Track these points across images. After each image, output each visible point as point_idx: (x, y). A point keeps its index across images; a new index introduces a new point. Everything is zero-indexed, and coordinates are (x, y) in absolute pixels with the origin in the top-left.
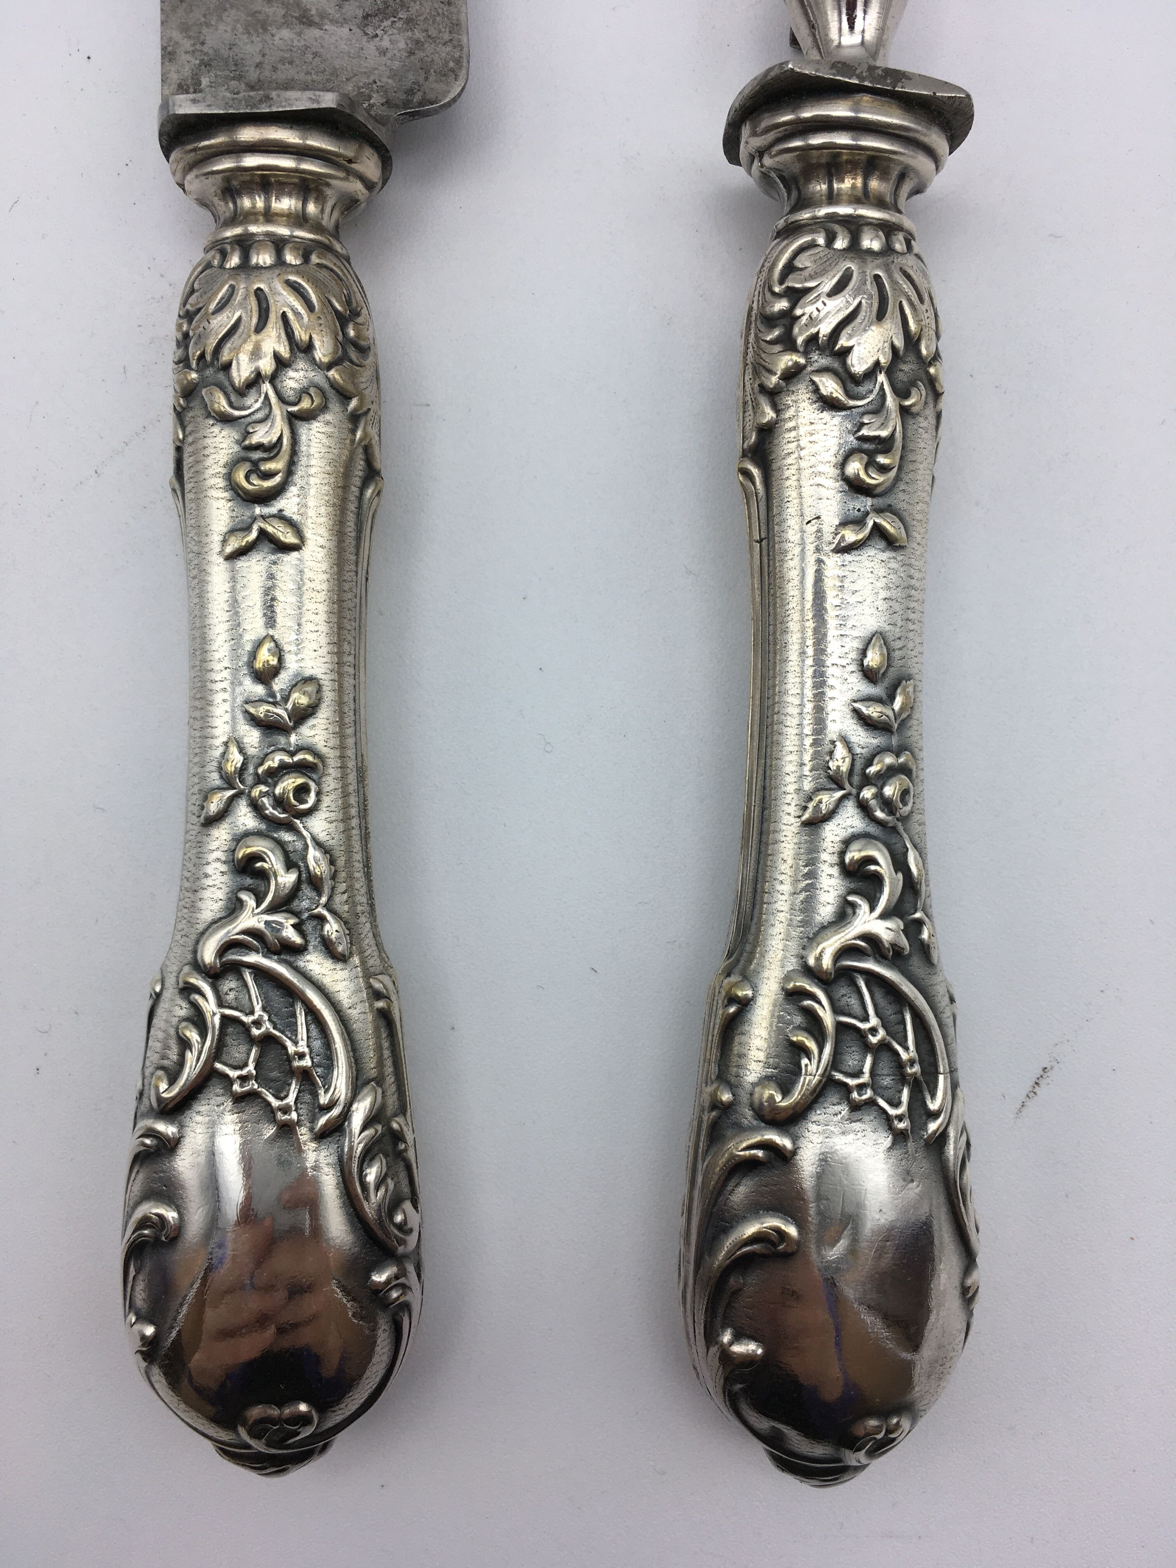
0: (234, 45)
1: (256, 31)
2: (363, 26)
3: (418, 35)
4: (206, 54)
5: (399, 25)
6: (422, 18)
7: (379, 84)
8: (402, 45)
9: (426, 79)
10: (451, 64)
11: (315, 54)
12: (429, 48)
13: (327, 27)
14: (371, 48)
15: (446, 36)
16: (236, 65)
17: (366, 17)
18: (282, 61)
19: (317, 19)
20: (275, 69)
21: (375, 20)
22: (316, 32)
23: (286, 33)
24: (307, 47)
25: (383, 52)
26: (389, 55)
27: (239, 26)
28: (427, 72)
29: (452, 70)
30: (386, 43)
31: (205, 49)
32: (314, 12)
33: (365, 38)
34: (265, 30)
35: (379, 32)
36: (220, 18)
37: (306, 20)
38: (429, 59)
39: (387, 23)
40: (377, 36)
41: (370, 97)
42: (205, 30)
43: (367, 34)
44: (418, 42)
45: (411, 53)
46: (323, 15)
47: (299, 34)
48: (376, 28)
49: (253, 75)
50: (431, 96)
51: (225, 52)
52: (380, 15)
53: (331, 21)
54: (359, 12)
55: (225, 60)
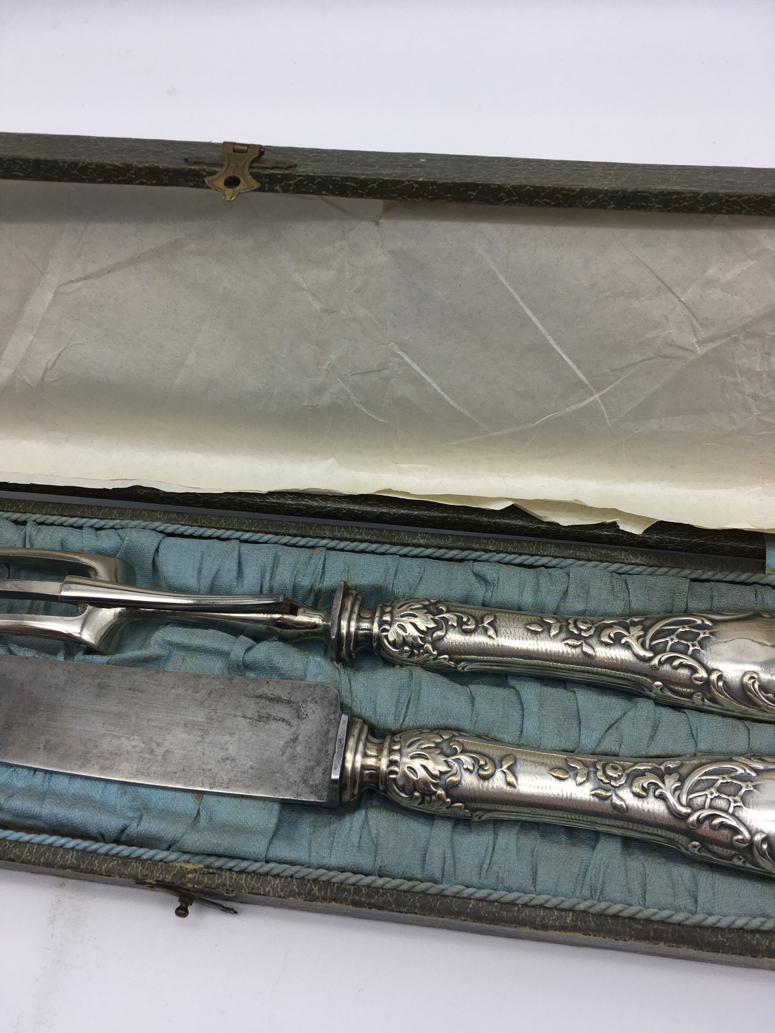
1: (295, 760)
2: (302, 719)
3: (310, 699)
4: (300, 781)
5: (304, 705)
6: (303, 697)
8: (312, 705)
9: (327, 698)
10: (323, 688)
11: (309, 738)
12: (315, 696)
13: (299, 733)
14: (311, 717)
15: (312, 689)
17: (298, 717)
18: (309, 751)
19: (296, 736)
20: (312, 754)
21: (301, 714)
22: (300, 738)
23: (299, 748)
24: (306, 741)
25: (314, 712)
26: (315, 711)
27: (291, 766)
28: (325, 697)
29: (326, 688)
30: (310, 711)
31: (298, 781)
32: (292, 737)
33: (307, 719)
34: (295, 756)
35: (305, 713)
37: (295, 740)
38: (320, 696)
39: (303, 710)
40: (307, 714)
41: (331, 719)
42: (290, 780)
43: (305, 718)
44: (312, 699)
45: (316, 702)
46: (294, 733)
47: (300, 743)
48: (304, 714)
49: (313, 763)
50: (335, 697)
51: (301, 774)
52: (299, 712)
53: (297, 730)
54: (296, 719)
55: (305, 773)
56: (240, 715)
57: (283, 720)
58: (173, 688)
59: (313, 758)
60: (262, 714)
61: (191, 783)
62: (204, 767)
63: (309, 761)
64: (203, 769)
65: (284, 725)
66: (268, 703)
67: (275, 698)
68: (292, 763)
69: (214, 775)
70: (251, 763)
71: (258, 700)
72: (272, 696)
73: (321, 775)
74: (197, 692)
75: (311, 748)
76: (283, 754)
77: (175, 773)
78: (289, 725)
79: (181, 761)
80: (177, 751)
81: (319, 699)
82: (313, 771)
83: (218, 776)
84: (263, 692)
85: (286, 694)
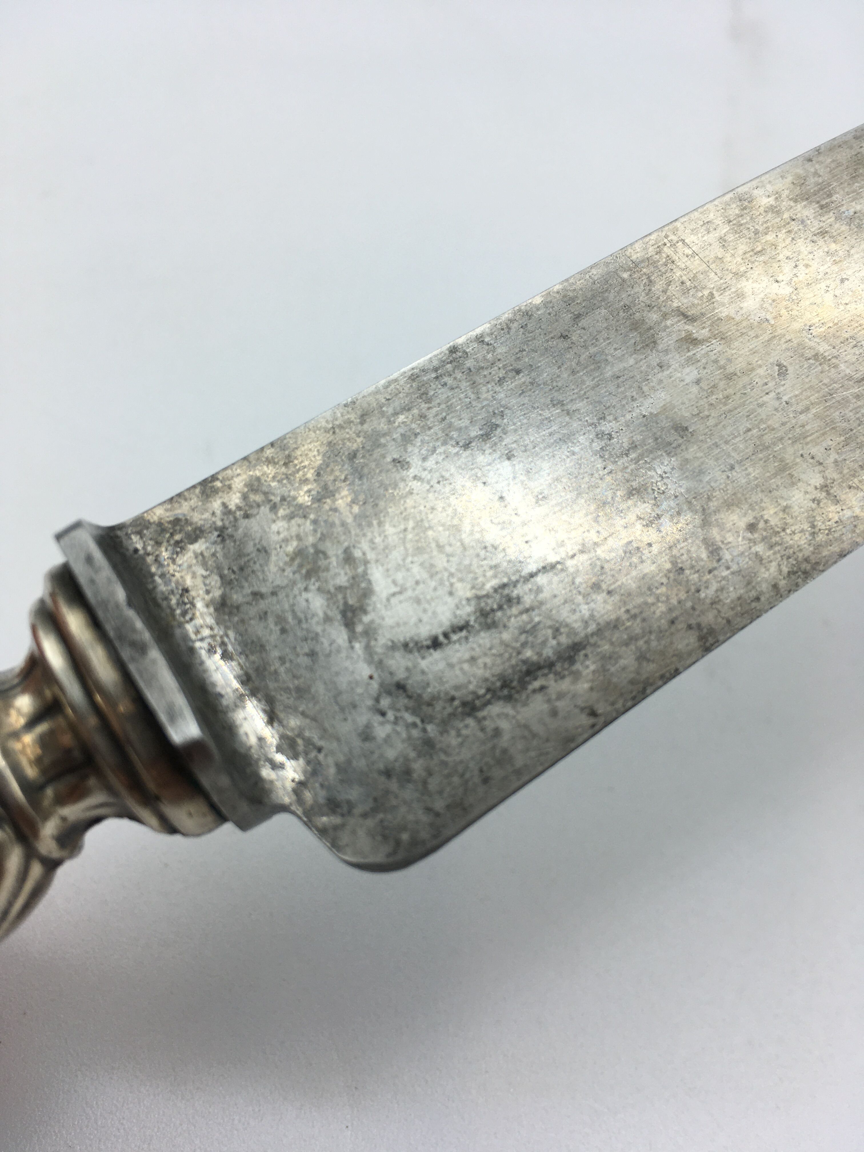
0: (266, 551)
1: (301, 566)
2: (384, 691)
3: (418, 767)
4: (236, 527)
5: (415, 733)
6: (443, 757)
7: (321, 757)
8: (391, 754)
11: (312, 654)
12: (409, 793)
13: (357, 646)
15: (439, 805)
16: (242, 569)
17: (401, 687)
18: (280, 619)
19: (359, 629)
21: (403, 701)
23: (317, 603)
24: (315, 638)
25: (366, 735)
26: (367, 745)
27: (295, 543)
28: (375, 810)
30: (381, 731)
31: (242, 523)
32: (366, 619)
33: (370, 703)
34: (308, 576)
35: (390, 716)
36: (290, 517)
38: (394, 802)
39: (409, 718)
40: (383, 714)
42: (265, 510)
43: (377, 700)
44: (408, 772)
45: (388, 773)
46: (370, 633)
47: (327, 619)
48: (393, 707)
51: (250, 547)
52: (411, 704)
53: (368, 648)
54: (401, 675)
55: (240, 554)
56: (570, 563)
57: (435, 644)
58: (825, 488)
59: (253, 611)
60: (515, 610)
61: (515, 326)
62: (522, 378)
63: (257, 595)
64: (518, 372)
65: (425, 631)
66: (528, 653)
67: (523, 684)
68: (299, 553)
69: (479, 380)
70: (412, 472)
71: (564, 639)
72: (536, 684)
73: (189, 582)
74: (752, 527)
75: (283, 631)
76: (348, 558)
77: (578, 317)
78: (406, 645)
79: (592, 350)
80: (631, 361)
81: (387, 792)
82: (222, 577)
83: (464, 385)
84: (577, 676)
85: (504, 725)
